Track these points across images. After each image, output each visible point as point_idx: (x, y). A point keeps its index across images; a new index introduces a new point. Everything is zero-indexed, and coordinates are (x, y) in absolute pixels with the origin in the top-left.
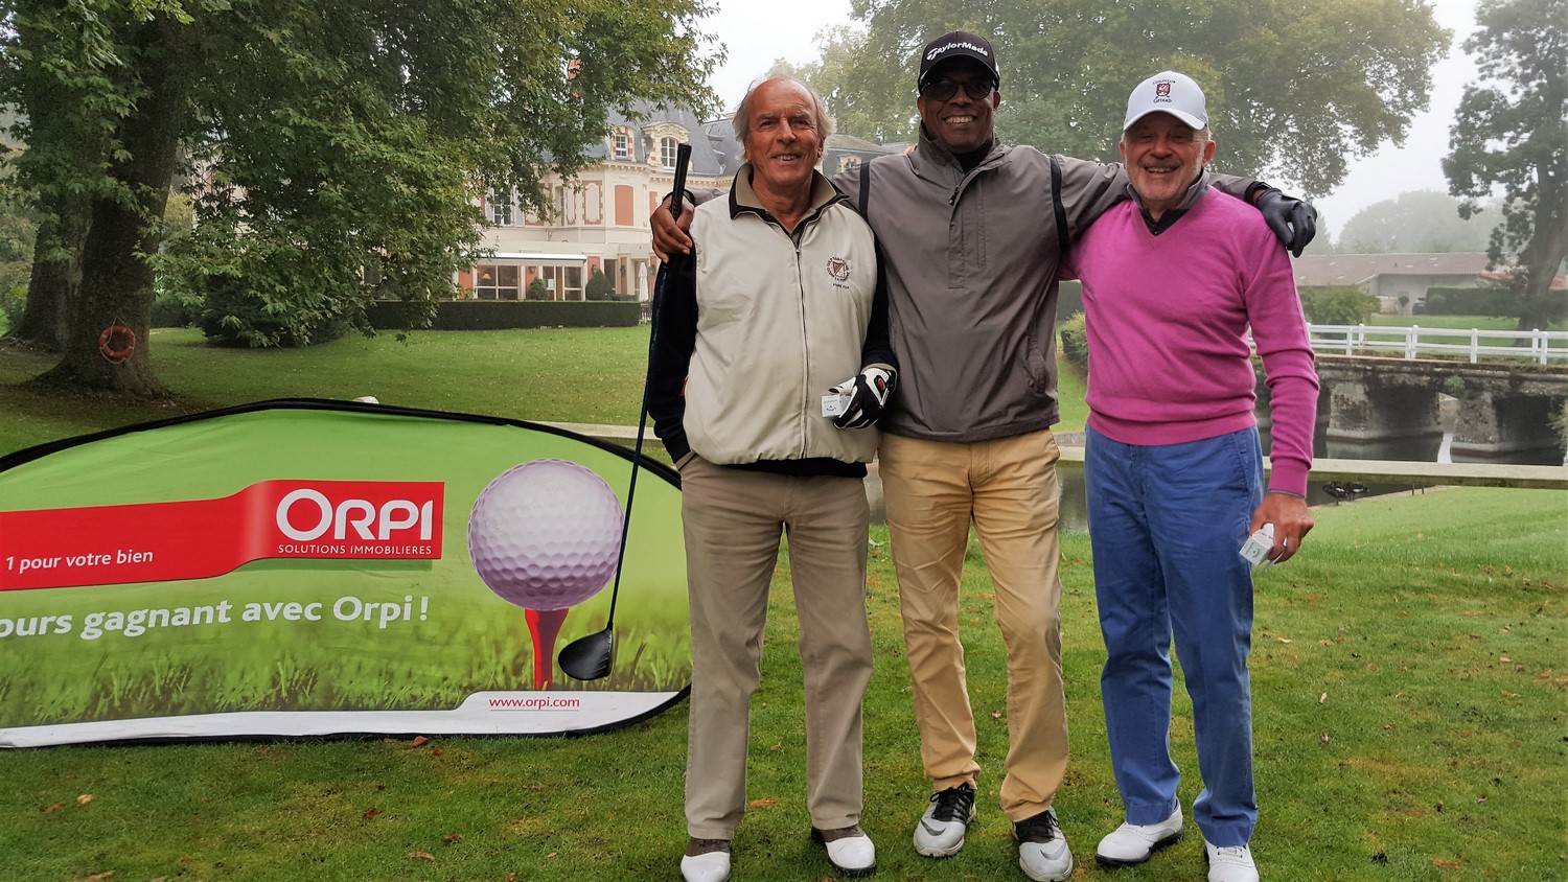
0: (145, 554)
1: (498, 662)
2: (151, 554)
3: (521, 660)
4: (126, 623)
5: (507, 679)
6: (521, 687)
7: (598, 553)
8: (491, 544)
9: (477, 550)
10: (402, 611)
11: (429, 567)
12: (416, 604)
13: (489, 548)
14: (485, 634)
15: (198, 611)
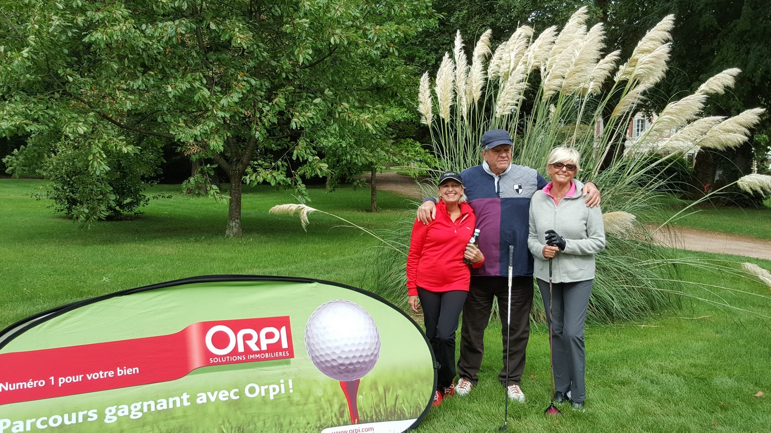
0: (134, 369)
1: (332, 411)
2: (137, 369)
3: (342, 409)
4: (130, 411)
5: (338, 420)
6: (345, 424)
7: (369, 349)
8: (317, 347)
9: (311, 351)
10: (280, 389)
11: (288, 363)
12: (286, 383)
13: (317, 349)
14: (323, 396)
15: (171, 400)
